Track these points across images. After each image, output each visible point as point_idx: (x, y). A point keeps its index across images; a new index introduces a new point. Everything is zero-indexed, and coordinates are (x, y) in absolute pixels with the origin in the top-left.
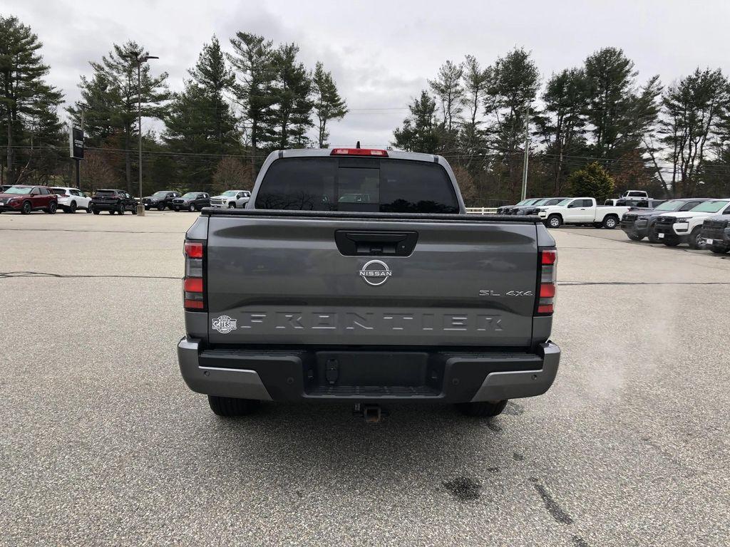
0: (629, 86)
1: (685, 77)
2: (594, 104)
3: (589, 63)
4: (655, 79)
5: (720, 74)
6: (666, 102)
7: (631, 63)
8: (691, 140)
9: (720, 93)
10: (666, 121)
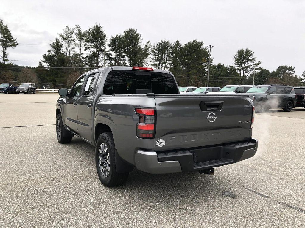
0: (140, 44)
1: (158, 42)
2: (128, 49)
3: (125, 33)
4: (149, 42)
5: (169, 42)
6: (152, 51)
7: (140, 35)
8: (161, 65)
9: (170, 49)
10: (153, 58)
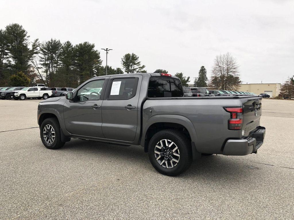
0: (26, 41)
1: (47, 41)
2: (12, 46)
3: (8, 28)
4: (37, 40)
5: (59, 42)
6: (42, 50)
7: (26, 32)
8: (52, 65)
9: (61, 49)
10: (42, 57)
